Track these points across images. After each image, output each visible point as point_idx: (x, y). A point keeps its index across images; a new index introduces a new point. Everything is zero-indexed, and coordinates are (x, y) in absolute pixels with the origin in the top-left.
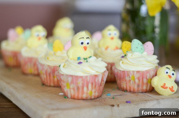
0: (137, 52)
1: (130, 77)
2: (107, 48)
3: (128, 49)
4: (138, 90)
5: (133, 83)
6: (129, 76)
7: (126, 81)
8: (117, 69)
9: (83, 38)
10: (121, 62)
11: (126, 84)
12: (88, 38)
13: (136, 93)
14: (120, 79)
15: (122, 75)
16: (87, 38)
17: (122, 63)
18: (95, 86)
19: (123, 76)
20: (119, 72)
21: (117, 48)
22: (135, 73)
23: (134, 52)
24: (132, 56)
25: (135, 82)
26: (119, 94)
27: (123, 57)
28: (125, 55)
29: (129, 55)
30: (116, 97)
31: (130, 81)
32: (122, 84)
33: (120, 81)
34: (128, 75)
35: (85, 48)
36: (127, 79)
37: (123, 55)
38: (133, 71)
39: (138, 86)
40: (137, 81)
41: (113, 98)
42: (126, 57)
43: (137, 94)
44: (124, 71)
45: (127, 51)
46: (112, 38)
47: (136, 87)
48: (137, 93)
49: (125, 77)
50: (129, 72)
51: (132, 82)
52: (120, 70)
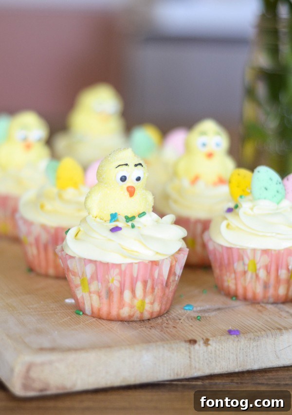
0: (265, 198)
1: (244, 264)
2: (195, 180)
3: (243, 191)
4: (264, 297)
5: (252, 278)
6: (243, 259)
7: (235, 273)
8: (214, 242)
9: (127, 165)
10: (225, 223)
11: (236, 279)
12: (140, 164)
13: (259, 303)
14: (221, 265)
15: (226, 257)
16: (136, 165)
17: (228, 226)
18: (153, 288)
19: (229, 259)
20: (220, 249)
21: (221, 181)
22: (259, 254)
23: (259, 199)
24: (252, 209)
25: (257, 276)
26: (217, 306)
27: (230, 210)
28: (237, 207)
29: (245, 206)
30: (207, 315)
31: (245, 273)
32: (225, 278)
33: (221, 270)
34: (241, 258)
35: (131, 191)
36: (238, 267)
37: (232, 205)
38: (254, 250)
39: (266, 286)
40: (262, 274)
41: (198, 319)
42: (237, 210)
43: (260, 308)
44: (229, 249)
45: (241, 197)
46: (210, 155)
47: (259, 290)
48: (263, 302)
49: (233, 264)
50: (244, 250)
51: (249, 276)
52: (222, 246)
